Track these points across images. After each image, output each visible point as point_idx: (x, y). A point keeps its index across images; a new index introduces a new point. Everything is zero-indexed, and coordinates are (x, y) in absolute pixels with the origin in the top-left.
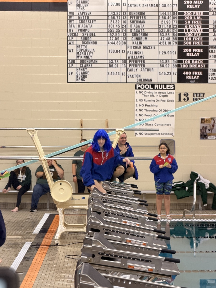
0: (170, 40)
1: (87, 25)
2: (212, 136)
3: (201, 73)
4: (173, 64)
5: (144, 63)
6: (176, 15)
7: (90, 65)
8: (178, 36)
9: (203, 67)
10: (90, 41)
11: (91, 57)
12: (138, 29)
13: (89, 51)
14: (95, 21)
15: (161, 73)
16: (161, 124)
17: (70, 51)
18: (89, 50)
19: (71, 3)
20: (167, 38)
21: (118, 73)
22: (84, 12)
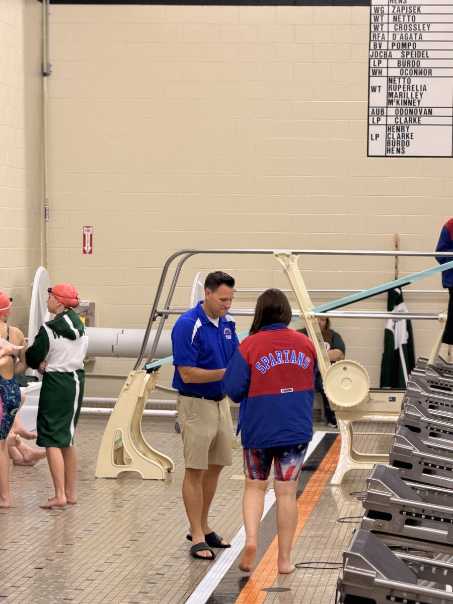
1: (411, 34)
7: (417, 120)
10: (418, 69)
11: (419, 102)
13: (414, 89)
14: (428, 27)
17: (374, 90)
18: (415, 87)
22: (405, 7)
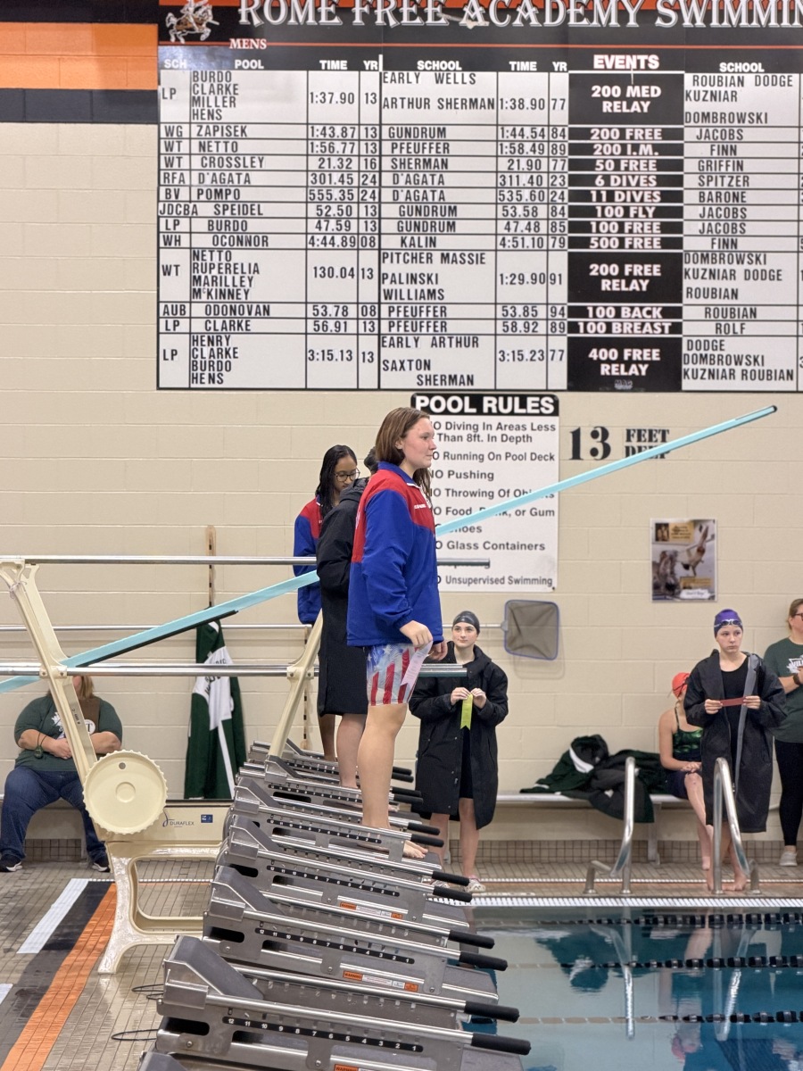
0: (540, 233)
1: (231, 175)
2: (696, 588)
3: (655, 354)
4: (550, 322)
5: (443, 317)
6: (560, 138)
7: (243, 325)
8: (570, 216)
9: (663, 332)
10: (244, 235)
11: (246, 293)
12: (421, 191)
13: (237, 271)
14: (261, 161)
15: (506, 355)
16: (507, 544)
17: (167, 271)
18: (239, 266)
19: (173, 91)
20: (529, 224)
21: (346, 355)
22: (220, 126)
